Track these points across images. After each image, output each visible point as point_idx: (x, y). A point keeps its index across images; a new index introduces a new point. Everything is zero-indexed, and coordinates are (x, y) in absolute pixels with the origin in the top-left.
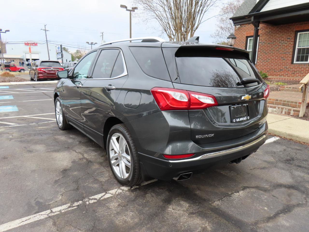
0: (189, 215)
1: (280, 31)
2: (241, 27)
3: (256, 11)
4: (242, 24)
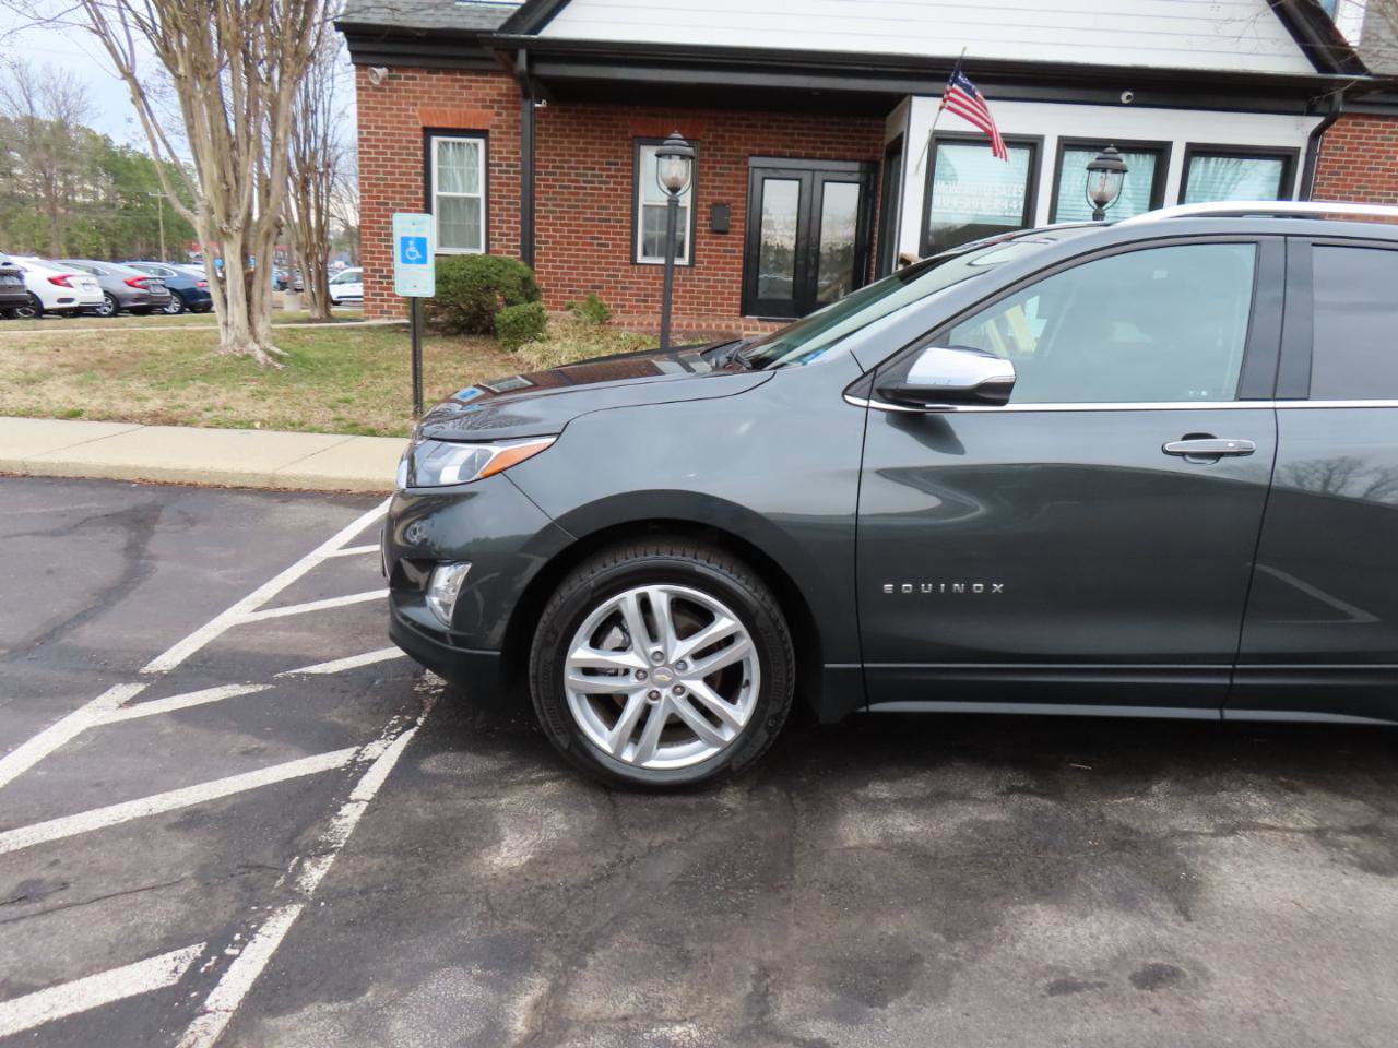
1: (575, 126)
2: (390, 77)
3: (527, 28)
4: (394, 66)
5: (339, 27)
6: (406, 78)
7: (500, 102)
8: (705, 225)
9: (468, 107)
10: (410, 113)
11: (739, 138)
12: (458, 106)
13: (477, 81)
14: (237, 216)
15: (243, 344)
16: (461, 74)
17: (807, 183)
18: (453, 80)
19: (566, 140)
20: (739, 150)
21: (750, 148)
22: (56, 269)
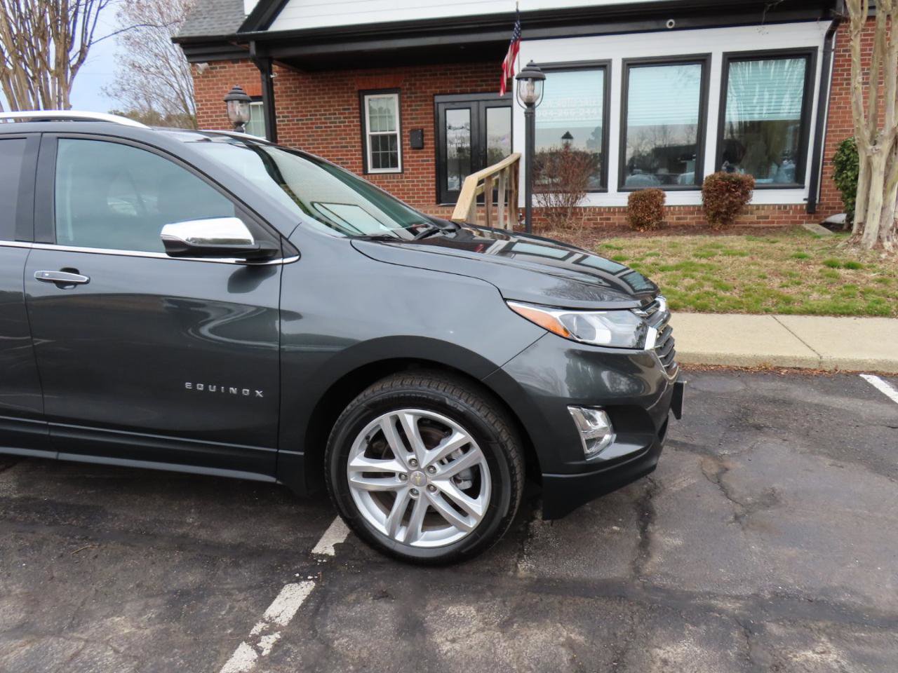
0: (503, 632)
1: (321, 87)
2: (210, 68)
3: (258, 26)
4: (212, 61)
6: (220, 68)
8: (408, 145)
10: (224, 89)
17: (474, 109)
18: (248, 66)
20: (427, 92)
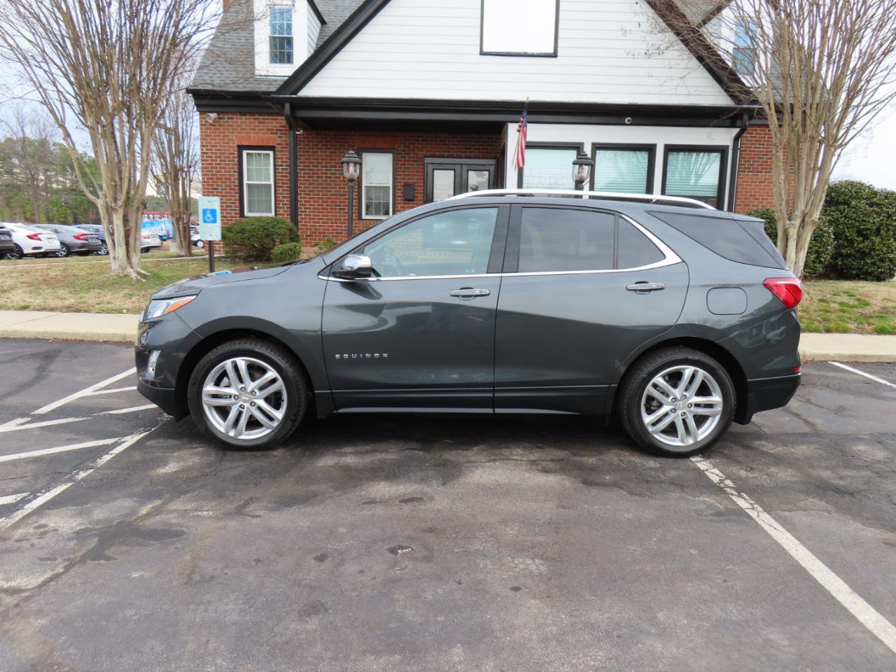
1: (324, 143)
2: (218, 118)
3: (291, 90)
4: (222, 112)
5: (188, 91)
6: (228, 118)
7: (281, 130)
8: (400, 196)
9: (263, 133)
10: (231, 137)
11: (418, 147)
12: (257, 133)
13: (268, 119)
14: (120, 199)
15: (124, 269)
16: (259, 115)
17: (458, 171)
18: (255, 119)
19: (319, 151)
20: (418, 154)
21: (424, 153)
22: (32, 229)
